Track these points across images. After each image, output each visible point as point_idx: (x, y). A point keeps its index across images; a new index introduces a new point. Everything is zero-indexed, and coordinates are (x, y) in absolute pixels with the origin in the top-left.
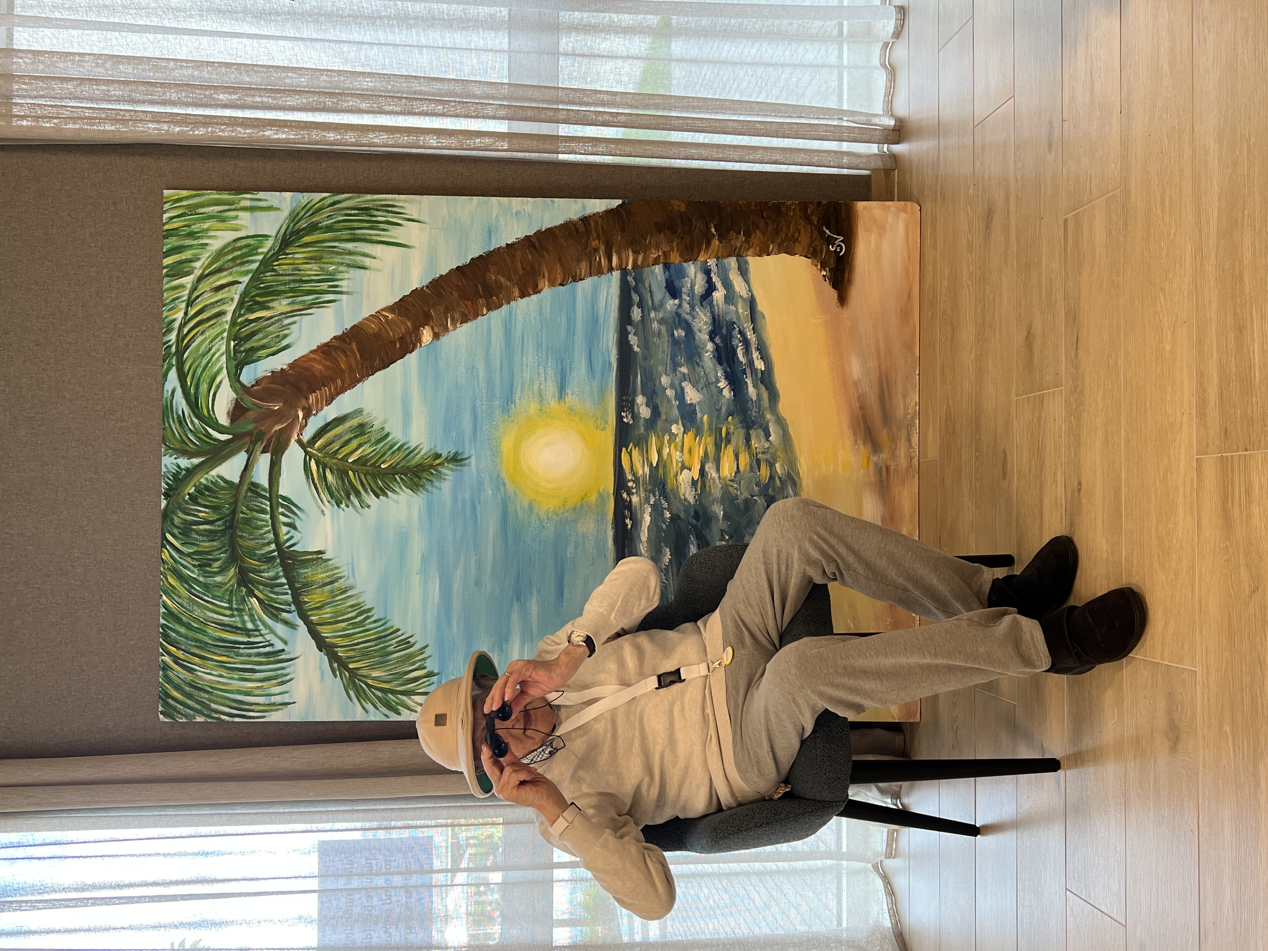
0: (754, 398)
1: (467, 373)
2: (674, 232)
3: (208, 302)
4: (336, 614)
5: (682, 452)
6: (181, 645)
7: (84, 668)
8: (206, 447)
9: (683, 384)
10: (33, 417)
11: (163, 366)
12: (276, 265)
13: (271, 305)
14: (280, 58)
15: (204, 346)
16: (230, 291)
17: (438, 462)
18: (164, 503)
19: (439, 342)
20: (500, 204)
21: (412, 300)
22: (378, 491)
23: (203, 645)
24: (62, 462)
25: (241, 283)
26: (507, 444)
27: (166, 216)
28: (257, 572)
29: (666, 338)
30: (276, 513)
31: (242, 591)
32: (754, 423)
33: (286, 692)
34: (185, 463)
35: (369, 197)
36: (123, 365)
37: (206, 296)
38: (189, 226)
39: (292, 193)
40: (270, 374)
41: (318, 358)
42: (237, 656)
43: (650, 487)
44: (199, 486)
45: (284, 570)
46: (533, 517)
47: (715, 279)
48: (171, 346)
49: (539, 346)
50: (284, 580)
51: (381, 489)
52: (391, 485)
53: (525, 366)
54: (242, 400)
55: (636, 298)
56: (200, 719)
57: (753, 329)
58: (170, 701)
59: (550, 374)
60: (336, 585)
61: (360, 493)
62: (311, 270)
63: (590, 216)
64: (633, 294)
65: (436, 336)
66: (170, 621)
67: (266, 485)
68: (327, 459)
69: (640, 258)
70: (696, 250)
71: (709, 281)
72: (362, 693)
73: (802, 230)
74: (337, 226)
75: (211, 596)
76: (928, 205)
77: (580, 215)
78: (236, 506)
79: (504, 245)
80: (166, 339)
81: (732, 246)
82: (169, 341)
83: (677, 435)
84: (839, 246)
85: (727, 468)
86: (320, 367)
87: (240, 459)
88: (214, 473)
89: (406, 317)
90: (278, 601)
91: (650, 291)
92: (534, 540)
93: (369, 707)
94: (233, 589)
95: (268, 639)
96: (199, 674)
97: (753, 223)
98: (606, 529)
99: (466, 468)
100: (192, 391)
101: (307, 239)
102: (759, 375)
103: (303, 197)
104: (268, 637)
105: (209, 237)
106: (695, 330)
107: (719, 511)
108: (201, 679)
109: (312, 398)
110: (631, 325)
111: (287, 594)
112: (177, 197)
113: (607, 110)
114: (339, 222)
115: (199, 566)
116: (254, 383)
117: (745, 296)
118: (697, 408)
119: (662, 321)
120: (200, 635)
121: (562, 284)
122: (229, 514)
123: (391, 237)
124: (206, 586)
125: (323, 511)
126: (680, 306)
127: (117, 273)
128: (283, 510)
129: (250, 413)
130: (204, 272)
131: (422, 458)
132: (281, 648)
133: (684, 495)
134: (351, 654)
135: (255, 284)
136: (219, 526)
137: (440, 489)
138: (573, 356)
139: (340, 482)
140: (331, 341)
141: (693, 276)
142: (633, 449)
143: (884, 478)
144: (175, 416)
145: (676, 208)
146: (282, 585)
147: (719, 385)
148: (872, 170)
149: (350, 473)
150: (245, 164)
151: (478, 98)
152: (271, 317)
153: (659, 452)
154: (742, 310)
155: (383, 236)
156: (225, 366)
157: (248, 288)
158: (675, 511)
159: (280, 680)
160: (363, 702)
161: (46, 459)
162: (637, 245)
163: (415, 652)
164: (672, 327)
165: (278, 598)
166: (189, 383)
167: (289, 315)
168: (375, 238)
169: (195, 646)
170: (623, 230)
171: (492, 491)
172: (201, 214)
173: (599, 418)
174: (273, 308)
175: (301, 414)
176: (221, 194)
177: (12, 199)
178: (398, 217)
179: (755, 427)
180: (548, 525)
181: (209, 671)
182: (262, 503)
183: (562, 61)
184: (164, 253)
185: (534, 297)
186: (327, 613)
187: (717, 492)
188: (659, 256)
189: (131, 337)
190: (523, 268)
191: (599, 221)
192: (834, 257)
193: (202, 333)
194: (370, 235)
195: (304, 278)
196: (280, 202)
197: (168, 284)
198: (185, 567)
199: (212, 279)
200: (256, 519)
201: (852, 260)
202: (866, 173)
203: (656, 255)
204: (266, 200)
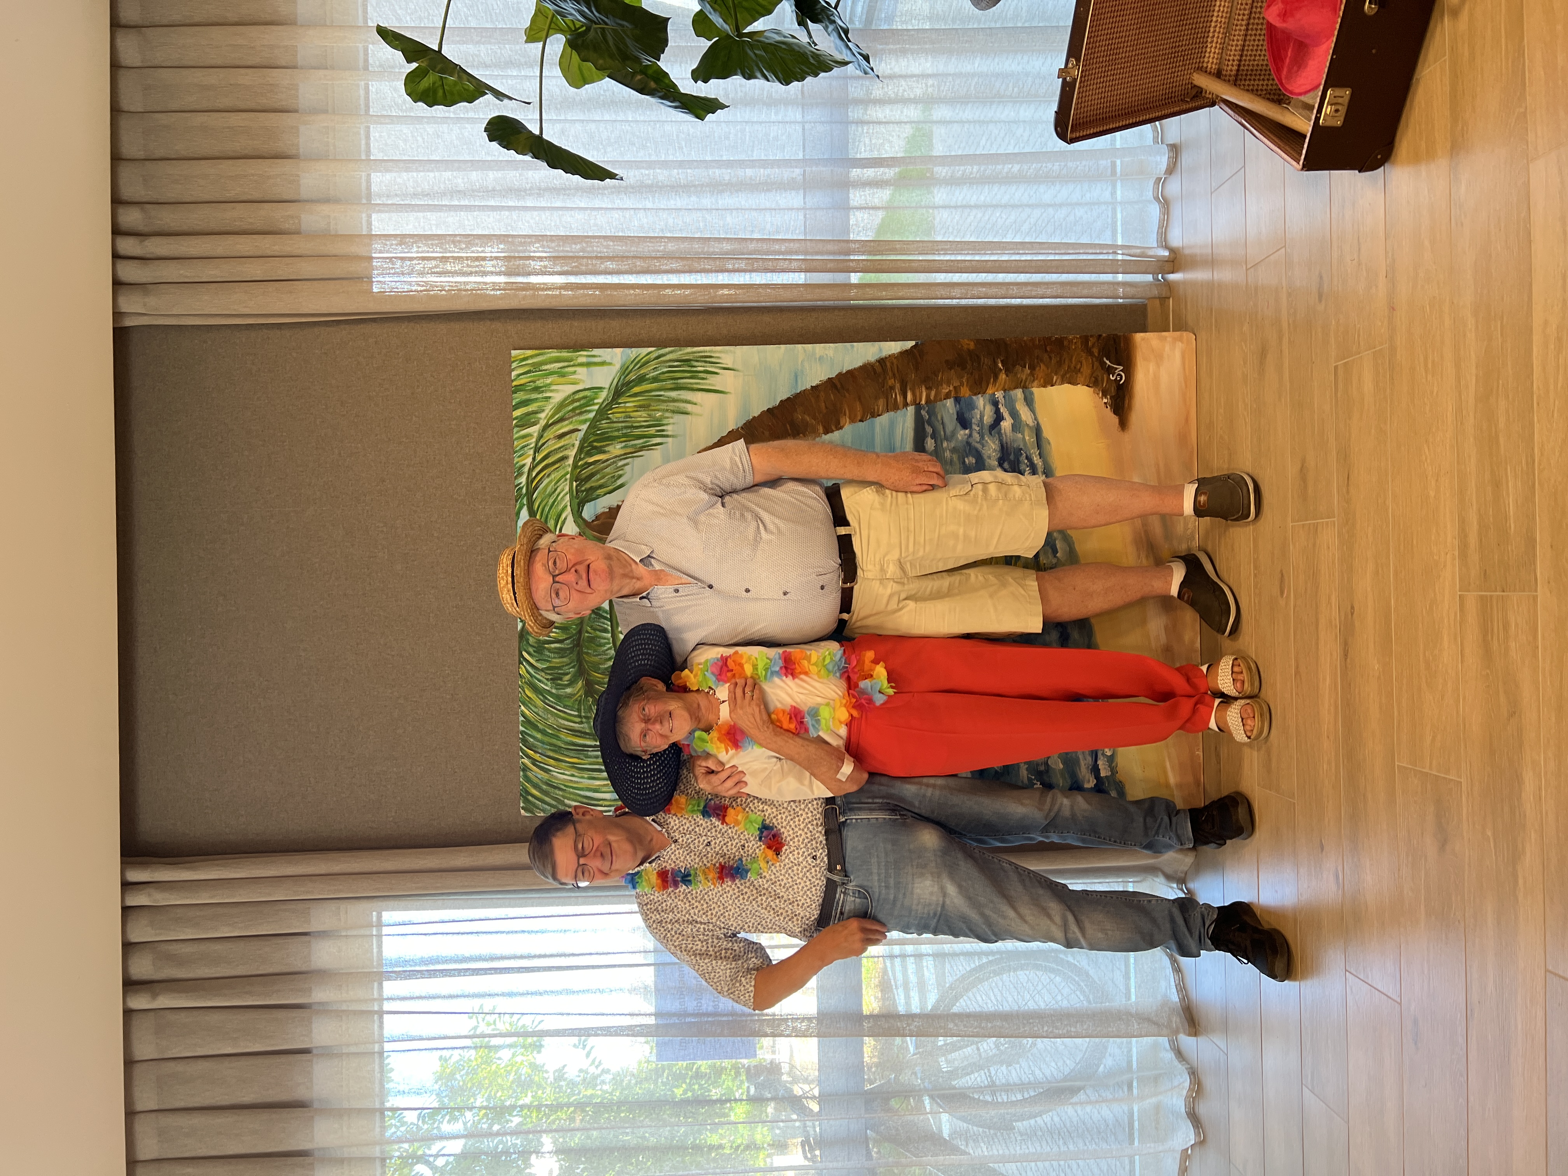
2: (964, 368)
3: (553, 448)
6: (538, 748)
7: (456, 770)
10: (407, 554)
11: (515, 506)
12: (611, 413)
13: (607, 449)
15: (550, 487)
16: (571, 438)
20: (805, 351)
23: (557, 749)
24: (432, 592)
25: (580, 430)
27: (514, 374)
31: (589, 702)
35: (689, 349)
36: (482, 505)
37: (550, 443)
38: (534, 382)
39: (622, 349)
40: (607, 510)
42: (587, 758)
47: (1003, 409)
48: (522, 488)
55: (929, 430)
57: (1040, 454)
58: (530, 798)
62: (640, 417)
63: (886, 358)
64: (927, 426)
66: (528, 728)
69: (933, 393)
70: (984, 384)
73: (1084, 362)
74: (663, 377)
75: (563, 706)
76: (1203, 336)
77: (877, 357)
78: (582, 627)
79: (809, 387)
80: (517, 482)
81: (1018, 379)
82: (521, 483)
84: (1119, 375)
94: (581, 700)
96: (554, 773)
97: (1038, 357)
101: (636, 390)
103: (631, 352)
105: (552, 391)
108: (556, 778)
112: (523, 356)
114: (663, 373)
115: (551, 679)
116: (594, 518)
117: (1031, 424)
120: (555, 740)
121: (861, 421)
122: (576, 634)
123: (710, 385)
124: (558, 697)
126: (970, 435)
127: (472, 425)
130: (548, 421)
135: (593, 430)
136: (568, 644)
145: (966, 347)
148: (1149, 299)
152: (607, 460)
154: (1029, 438)
155: (703, 384)
156: (569, 504)
157: (586, 435)
162: (929, 381)
167: (624, 456)
168: (698, 386)
169: (550, 750)
170: (917, 369)
172: (544, 370)
174: (610, 451)
176: (560, 352)
178: (713, 367)
181: (562, 771)
182: (603, 624)
184: (513, 406)
185: (836, 433)
188: (950, 391)
189: (487, 481)
190: (826, 408)
191: (895, 361)
192: (1114, 385)
193: (549, 475)
194: (691, 384)
195: (635, 425)
196: (612, 358)
197: (517, 433)
198: (540, 681)
199: (556, 427)
200: (600, 637)
201: (1132, 387)
202: (1142, 301)
203: (948, 390)
204: (600, 356)
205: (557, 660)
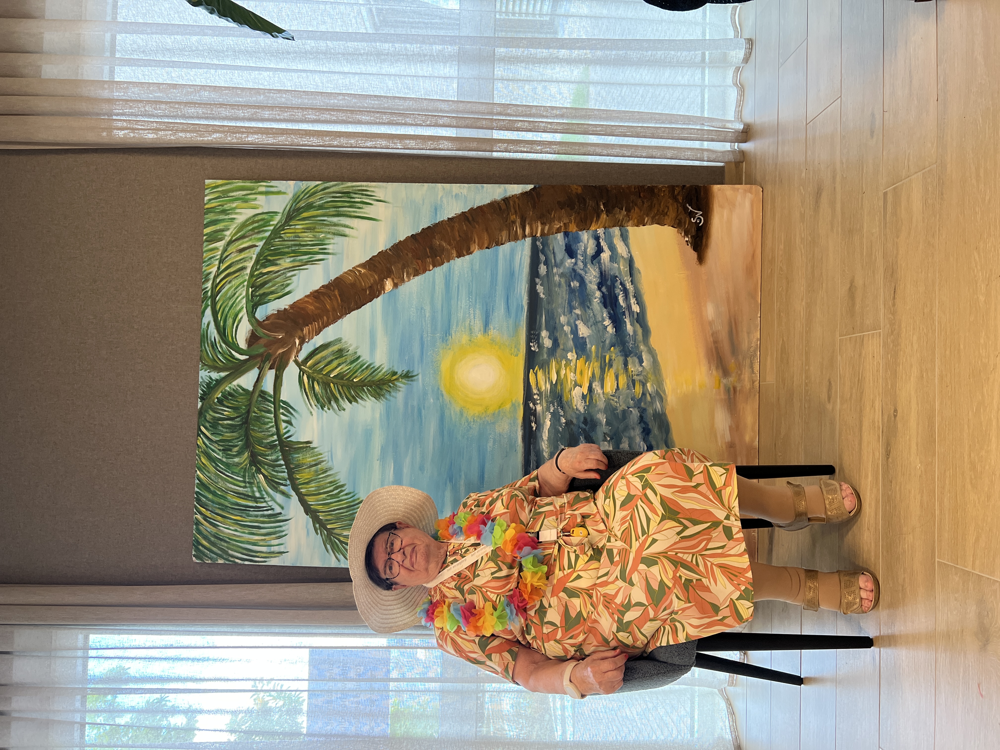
0: (631, 334)
1: (417, 312)
2: (572, 208)
3: (234, 260)
4: (319, 488)
5: (575, 373)
6: (209, 506)
7: (141, 522)
8: (231, 365)
9: (577, 322)
10: (112, 341)
11: (202, 306)
12: (283, 234)
13: (278, 262)
14: (289, 85)
15: (230, 292)
16: (250, 252)
17: (394, 377)
18: (200, 404)
19: (397, 290)
20: (444, 189)
21: (379, 259)
22: (351, 398)
23: (224, 508)
24: (130, 374)
25: (257, 246)
26: (445, 366)
27: (206, 198)
28: (264, 455)
29: (564, 287)
30: (278, 413)
31: (252, 470)
33: (282, 544)
34: (215, 375)
35: (350, 184)
36: (175, 304)
37: (233, 255)
38: (222, 206)
39: (295, 182)
40: (276, 312)
41: (310, 301)
42: (247, 516)
43: (550, 400)
44: (225, 392)
45: (283, 455)
46: (463, 420)
47: (603, 243)
48: (208, 291)
49: (470, 293)
50: (282, 462)
51: (353, 397)
52: (361, 394)
53: (459, 308)
54: (256, 331)
55: (542, 258)
56: (220, 561)
57: (631, 281)
58: (200, 547)
59: (478, 314)
60: (319, 466)
61: (338, 399)
62: (307, 237)
63: (510, 197)
64: (540, 255)
65: (396, 285)
66: (202, 489)
67: (272, 393)
68: (315, 374)
69: (547, 228)
70: (588, 222)
71: (598, 245)
72: (336, 547)
73: (671, 208)
74: (326, 205)
75: (230, 472)
76: (769, 188)
77: (502, 197)
78: (250, 407)
79: (446, 219)
80: (204, 286)
81: (616, 219)
82: (207, 288)
83: (571, 360)
84: (699, 218)
85: (610, 386)
86: (313, 308)
87: (254, 373)
88: (235, 383)
89: (374, 271)
90: (278, 477)
91: (554, 252)
92: (464, 437)
93: (341, 557)
94: (246, 468)
95: (270, 505)
96: (221, 528)
98: (517, 430)
99: (414, 383)
100: (222, 324)
101: (305, 215)
102: (636, 316)
103: (303, 184)
104: (270, 503)
105: (236, 213)
106: (587, 282)
107: (602, 418)
108: (222, 532)
109: (306, 330)
110: (539, 278)
111: (284, 472)
112: (214, 185)
113: (525, 119)
114: (327, 202)
115: (223, 450)
116: (265, 318)
117: (626, 256)
118: (587, 340)
119: (562, 275)
120: (222, 500)
121: (487, 248)
122: (245, 413)
123: (365, 213)
124: (227, 465)
125: (311, 412)
126: (576, 264)
127: (171, 239)
128: (283, 411)
129: (262, 340)
130: (232, 238)
131: (383, 375)
132: (279, 512)
133: (576, 406)
134: (329, 518)
135: (268, 247)
136: (238, 422)
137: (396, 398)
138: (495, 301)
139: (324, 391)
140: (320, 289)
141: (586, 241)
142: (538, 370)
143: (732, 397)
144: (209, 342)
145: (574, 191)
146: (281, 465)
147: (604, 323)
148: (726, 162)
149: (332, 385)
150: (263, 162)
151: (430, 111)
152: (278, 271)
153: (558, 373)
154: (623, 267)
155: (359, 212)
156: (245, 306)
157: (262, 251)
158: (569, 418)
159: (278, 535)
160: (336, 553)
161: (119, 371)
162: (544, 218)
164: (569, 280)
165: (278, 475)
166: (219, 319)
167: (291, 269)
168: (353, 214)
169: (219, 508)
170: (534, 207)
171: (433, 400)
172: (231, 197)
173: (513, 347)
174: (280, 264)
175: (297, 342)
176: (245, 183)
178: (370, 199)
179: (632, 355)
180: (474, 426)
181: (227, 527)
182: (268, 406)
184: (204, 225)
185: (467, 257)
186: (312, 487)
187: (601, 404)
188: (561, 226)
189: (180, 285)
190: (460, 236)
191: (516, 200)
192: (694, 225)
193: (230, 282)
194: (349, 212)
195: (302, 243)
196: (286, 188)
197: (207, 247)
198: (213, 451)
199: (237, 243)
200: (264, 417)
201: (709, 229)
202: (721, 164)
203: (559, 226)
204: (276, 187)
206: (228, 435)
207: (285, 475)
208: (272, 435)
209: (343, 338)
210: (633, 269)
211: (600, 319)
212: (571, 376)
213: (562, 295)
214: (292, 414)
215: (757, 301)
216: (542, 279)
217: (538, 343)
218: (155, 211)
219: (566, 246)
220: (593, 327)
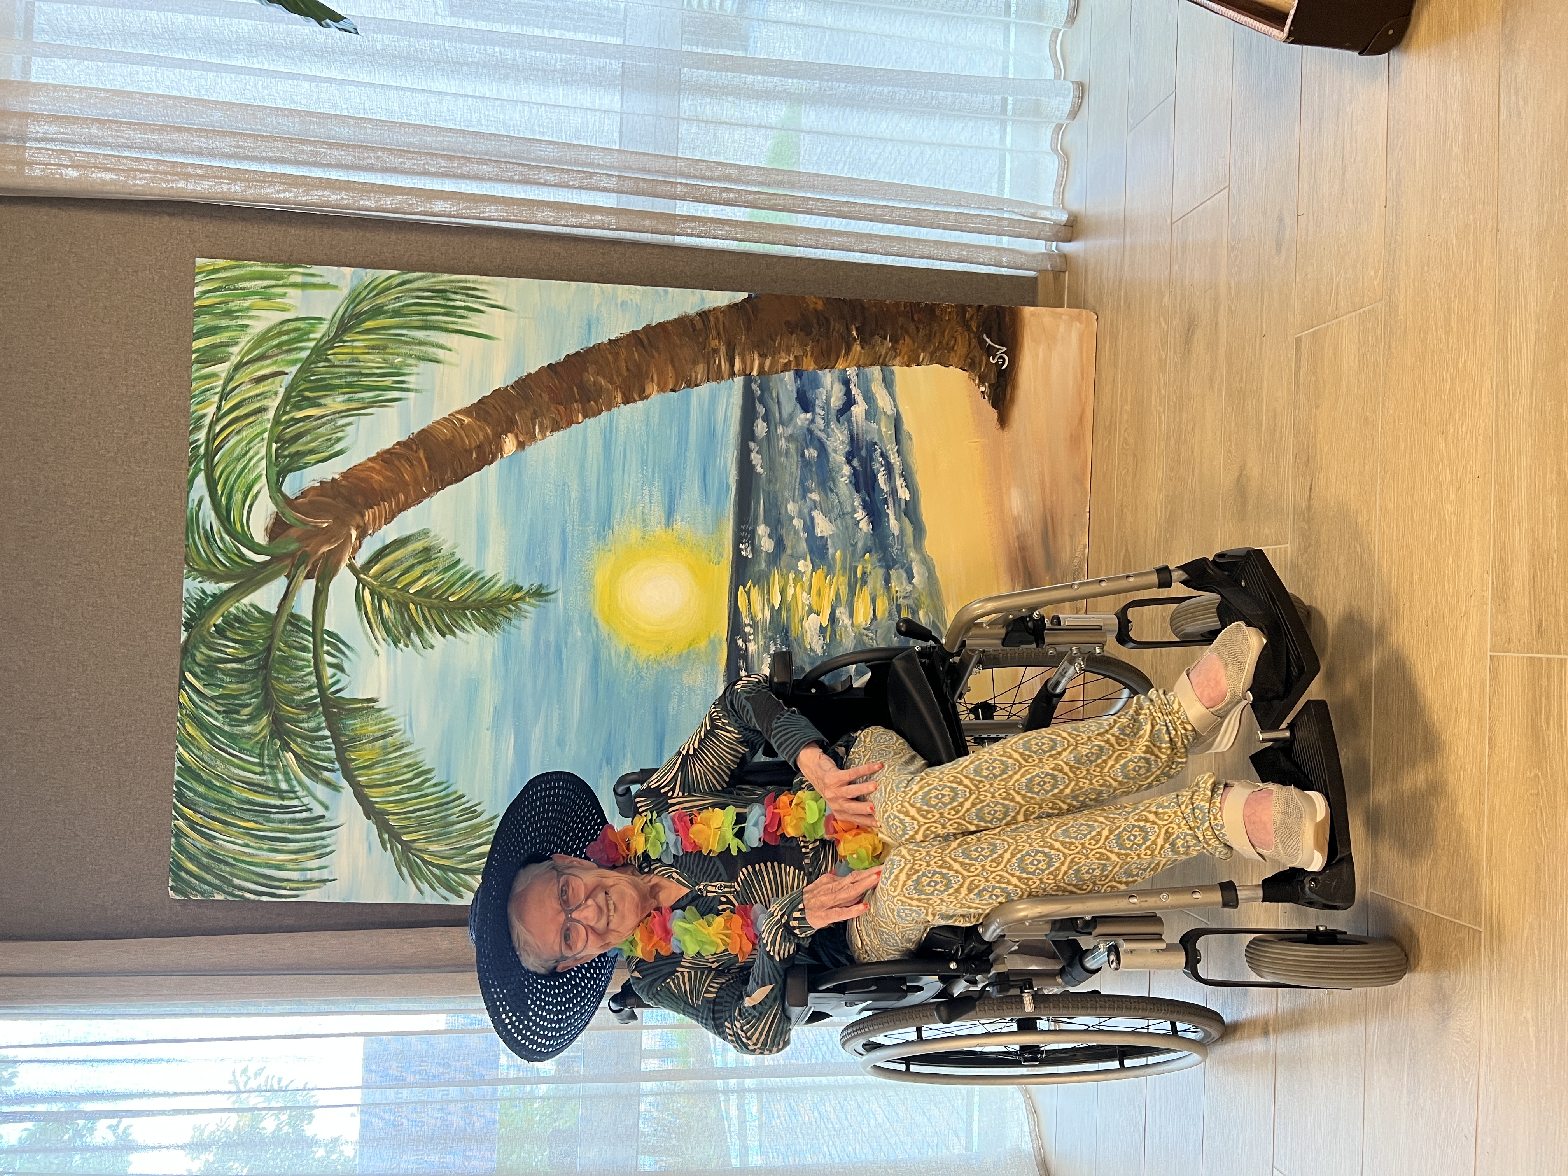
0: (896, 533)
1: (556, 491)
2: (808, 334)
3: (247, 396)
4: (390, 774)
6: (199, 807)
7: (78, 833)
8: (239, 570)
9: (815, 513)
10: (26, 527)
11: (188, 470)
12: (331, 354)
13: (322, 401)
14: (344, 106)
15: (239, 448)
16: (273, 383)
17: (517, 596)
18: (184, 636)
19: (523, 454)
20: (603, 292)
21: (493, 402)
22: (444, 629)
23: (226, 808)
24: (59, 582)
25: (287, 374)
26: (601, 577)
27: (197, 290)
28: (295, 721)
29: (795, 458)
30: (320, 651)
31: (275, 744)
32: (895, 562)
33: (325, 867)
34: (211, 587)
35: (446, 277)
36: (139, 467)
37: (244, 387)
38: (226, 303)
39: (353, 269)
40: (319, 484)
41: (377, 467)
42: (267, 822)
43: (770, 634)
44: (228, 616)
45: (326, 720)
46: (630, 664)
47: (855, 391)
48: (200, 446)
49: (644, 462)
50: (327, 733)
51: (448, 626)
52: (461, 622)
53: (626, 486)
54: (284, 514)
55: (761, 410)
56: (218, 897)
57: (898, 451)
58: (183, 874)
59: (655, 497)
60: (390, 739)
61: (422, 630)
62: (373, 361)
63: (709, 311)
64: (758, 404)
65: (521, 445)
66: (187, 777)
67: (310, 618)
68: (385, 588)
69: (768, 362)
70: (833, 357)
71: (848, 393)
72: (417, 871)
73: (959, 337)
74: (406, 310)
75: (237, 749)
76: (1107, 315)
77: (698, 309)
78: (272, 642)
79: (606, 341)
80: (193, 438)
81: (876, 353)
82: (198, 440)
84: (1001, 357)
85: (862, 614)
86: (380, 478)
87: (279, 584)
88: (246, 600)
89: (486, 421)
90: (319, 757)
91: (778, 402)
92: (631, 692)
93: (425, 887)
94: (264, 742)
95: (306, 803)
96: (221, 842)
97: (902, 327)
98: (717, 682)
99: (551, 605)
100: (224, 502)
101: (369, 324)
102: (903, 506)
103: (366, 273)
104: (306, 800)
105: (250, 317)
106: (830, 450)
108: (223, 848)
109: (368, 515)
111: (330, 749)
112: (212, 267)
113: (733, 187)
114: (408, 305)
115: (224, 712)
116: (298, 494)
117: (890, 412)
118: (829, 542)
119: (791, 438)
120: (223, 796)
121: (673, 390)
122: (264, 650)
123: (471, 325)
124: (232, 737)
125: (377, 651)
126: (813, 421)
127: (134, 356)
128: (329, 648)
129: (292, 530)
130: (242, 358)
131: (498, 591)
132: (321, 814)
134: (406, 823)
135: (305, 375)
136: (250, 665)
137: (519, 629)
138: (684, 476)
139: (398, 617)
140: (393, 448)
141: (829, 386)
144: (202, 531)
145: (812, 306)
146: (324, 738)
147: (855, 516)
148: (1039, 271)
149: (412, 606)
150: (297, 232)
151: (581, 165)
152: (323, 417)
153: (783, 592)
154: (886, 429)
155: (461, 324)
156: (264, 472)
157: (295, 382)
159: (318, 852)
160: (418, 881)
161: (39, 578)
162: (764, 347)
163: (482, 823)
165: (319, 754)
166: (220, 492)
167: (344, 414)
168: (451, 326)
169: (216, 809)
170: (748, 329)
171: (582, 632)
172: (241, 289)
173: (713, 550)
174: (325, 405)
175: (354, 533)
176: (266, 266)
177: (10, 261)
178: (480, 303)
179: (896, 566)
180: (648, 675)
181: (232, 839)
182: (303, 639)
183: (683, 128)
184: (194, 334)
185: (640, 404)
186: (378, 774)
188: (790, 361)
189: (149, 434)
190: (628, 369)
191: (721, 316)
192: (994, 368)
193: (238, 432)
194: (445, 322)
195: (364, 371)
196: (338, 279)
197: (198, 371)
198: (207, 713)
199: (252, 368)
200: (296, 658)
201: (1016, 375)
202: (1032, 274)
203: (786, 360)
204: (321, 276)
205: (234, 686)
206: (233, 687)
207: (332, 754)
208: (310, 688)
209: (431, 528)
210: (900, 434)
211: (850, 510)
212: (803, 597)
213: (791, 469)
214: (344, 654)
215: (1085, 488)
216: (759, 443)
217: (753, 545)
218: (106, 306)
219: (798, 392)
220: (838, 521)
